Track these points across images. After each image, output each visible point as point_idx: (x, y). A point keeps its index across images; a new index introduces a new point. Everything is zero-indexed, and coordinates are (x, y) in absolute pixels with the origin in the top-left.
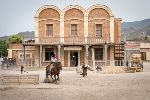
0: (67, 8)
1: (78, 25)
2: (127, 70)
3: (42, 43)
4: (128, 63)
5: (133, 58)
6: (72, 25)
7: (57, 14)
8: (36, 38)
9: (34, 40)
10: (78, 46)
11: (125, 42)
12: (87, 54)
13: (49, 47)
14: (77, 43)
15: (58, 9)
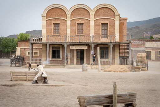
0: (74, 7)
1: (84, 24)
2: (132, 69)
3: (49, 41)
4: (132, 62)
5: (138, 57)
6: (78, 24)
7: (64, 13)
8: (43, 37)
9: (41, 39)
10: (84, 44)
11: (130, 41)
12: (92, 53)
13: (56, 46)
14: (83, 41)
15: (65, 8)
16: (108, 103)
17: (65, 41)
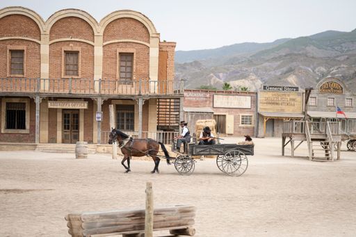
3: (1, 90)
5: (198, 128)
6: (67, 53)
7: (34, 28)
11: (181, 93)
13: (15, 101)
14: (78, 92)
15: (37, 17)
16: (134, 228)
17: (36, 91)
